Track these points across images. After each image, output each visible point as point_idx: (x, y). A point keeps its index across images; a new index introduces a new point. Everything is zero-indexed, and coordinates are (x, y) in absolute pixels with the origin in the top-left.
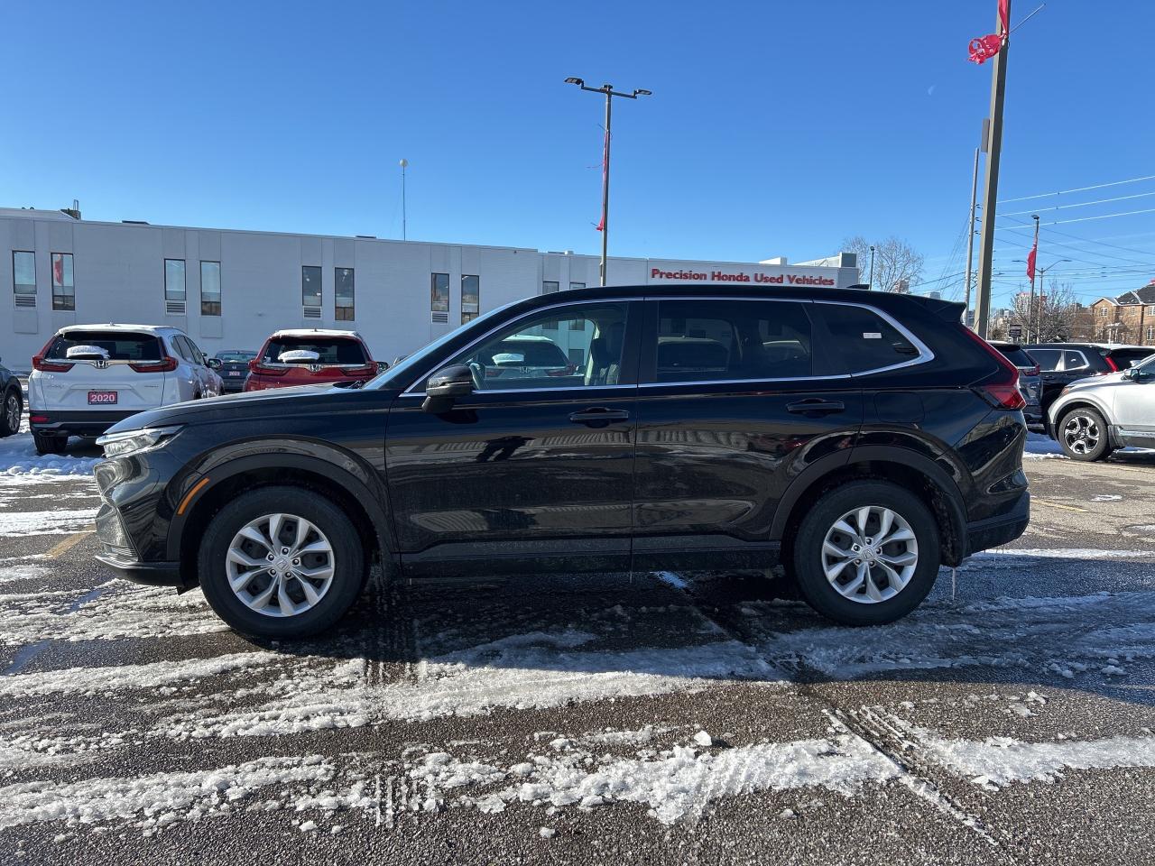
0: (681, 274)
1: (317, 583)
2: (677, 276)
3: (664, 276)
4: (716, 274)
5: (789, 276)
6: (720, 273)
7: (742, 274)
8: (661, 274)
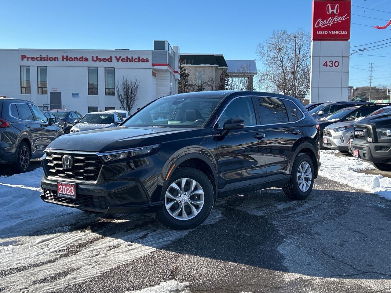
0: (41, 58)
1: (197, 207)
2: (38, 59)
3: (30, 59)
4: (65, 57)
5: (116, 57)
6: (67, 56)
7: (82, 56)
8: (28, 58)
